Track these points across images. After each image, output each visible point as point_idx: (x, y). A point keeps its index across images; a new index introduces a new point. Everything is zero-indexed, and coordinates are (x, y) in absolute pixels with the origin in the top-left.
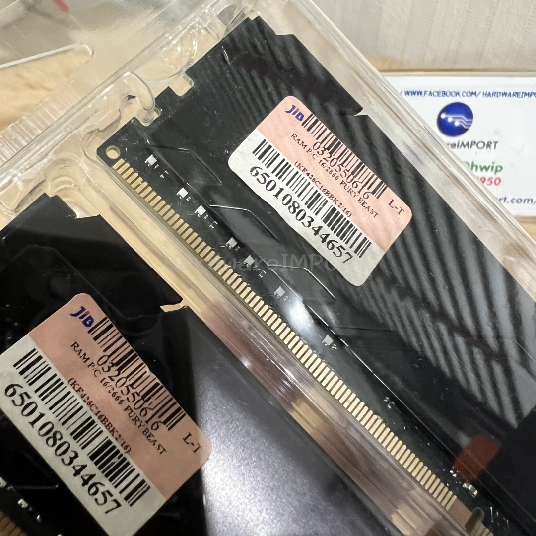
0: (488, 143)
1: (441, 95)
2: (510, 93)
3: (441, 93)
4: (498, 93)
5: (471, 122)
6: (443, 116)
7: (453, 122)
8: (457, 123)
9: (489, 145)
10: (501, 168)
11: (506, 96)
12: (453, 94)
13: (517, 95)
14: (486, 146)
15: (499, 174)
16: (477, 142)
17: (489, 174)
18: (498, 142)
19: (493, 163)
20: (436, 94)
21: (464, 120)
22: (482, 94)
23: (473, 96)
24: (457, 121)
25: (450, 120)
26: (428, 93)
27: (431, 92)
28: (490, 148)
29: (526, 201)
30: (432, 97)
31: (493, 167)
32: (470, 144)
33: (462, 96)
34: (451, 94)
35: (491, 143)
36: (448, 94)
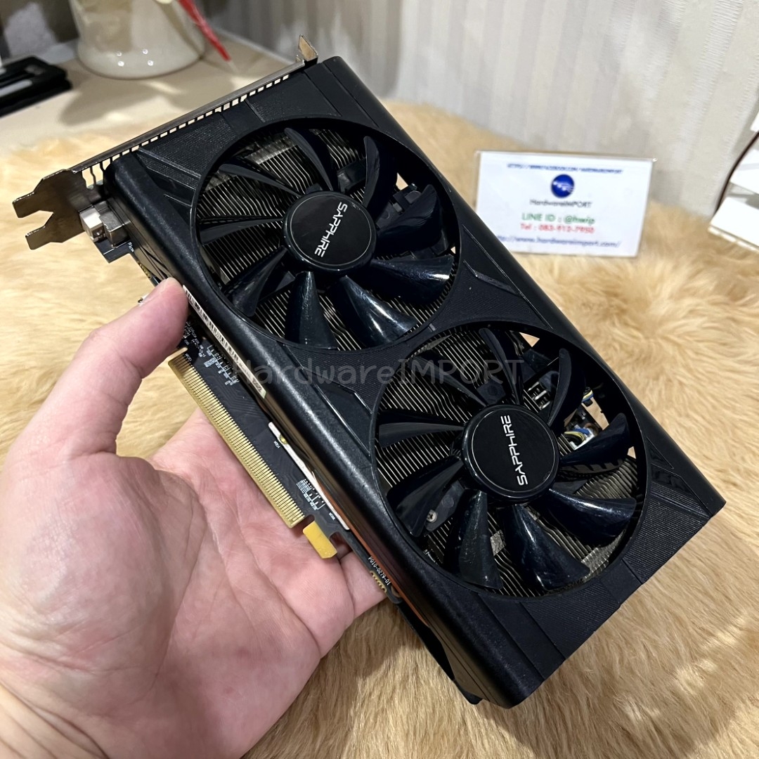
1: (554, 169)
2: (599, 170)
4: (591, 169)
5: (573, 188)
6: (555, 183)
7: (561, 189)
8: (564, 189)
9: (584, 204)
12: (562, 169)
13: (604, 171)
15: (592, 225)
16: (576, 202)
17: (585, 225)
18: (590, 203)
19: (588, 217)
21: (568, 187)
22: (579, 170)
23: (574, 171)
24: (563, 186)
25: (560, 185)
26: (544, 167)
27: (546, 167)
28: (586, 207)
31: (588, 220)
32: (573, 203)
33: (567, 170)
34: (559, 168)
35: (586, 203)
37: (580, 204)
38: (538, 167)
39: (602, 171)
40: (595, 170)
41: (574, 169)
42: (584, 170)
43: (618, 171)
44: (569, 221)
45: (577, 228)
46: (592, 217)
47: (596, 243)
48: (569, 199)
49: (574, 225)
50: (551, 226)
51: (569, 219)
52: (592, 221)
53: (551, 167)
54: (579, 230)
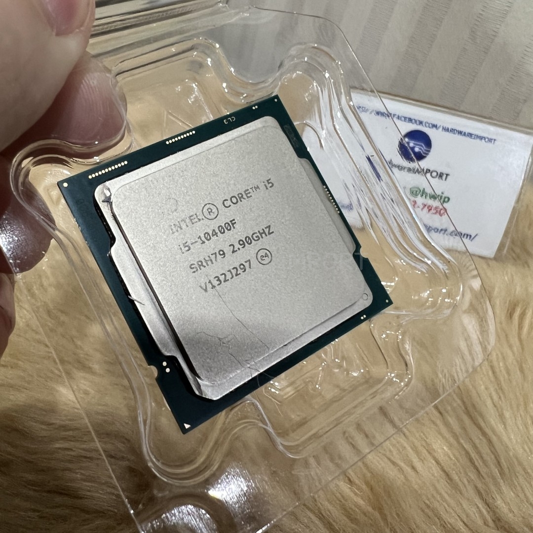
0: (441, 173)
1: (407, 121)
2: (465, 133)
3: (407, 119)
4: (455, 130)
5: (429, 151)
6: (406, 140)
8: (417, 149)
9: (440, 176)
10: (449, 199)
11: (461, 133)
12: (418, 122)
13: (471, 136)
14: (438, 176)
15: (445, 205)
16: (431, 170)
17: (436, 204)
18: (449, 175)
19: (442, 193)
20: (403, 119)
21: (423, 147)
22: (441, 129)
23: (435, 128)
25: (412, 145)
26: (396, 116)
27: (399, 116)
28: (442, 179)
29: (466, 236)
30: (400, 121)
31: (441, 197)
32: (425, 170)
33: (424, 125)
34: (416, 121)
35: (443, 174)
36: (414, 121)
37: (434, 174)
39: (470, 135)
40: (460, 133)
41: (435, 126)
42: (446, 130)
43: (490, 140)
44: (416, 195)
45: (425, 205)
46: (445, 195)
47: (446, 230)
48: (420, 164)
49: (420, 200)
51: (416, 192)
52: (446, 200)
53: (405, 118)
54: (426, 207)
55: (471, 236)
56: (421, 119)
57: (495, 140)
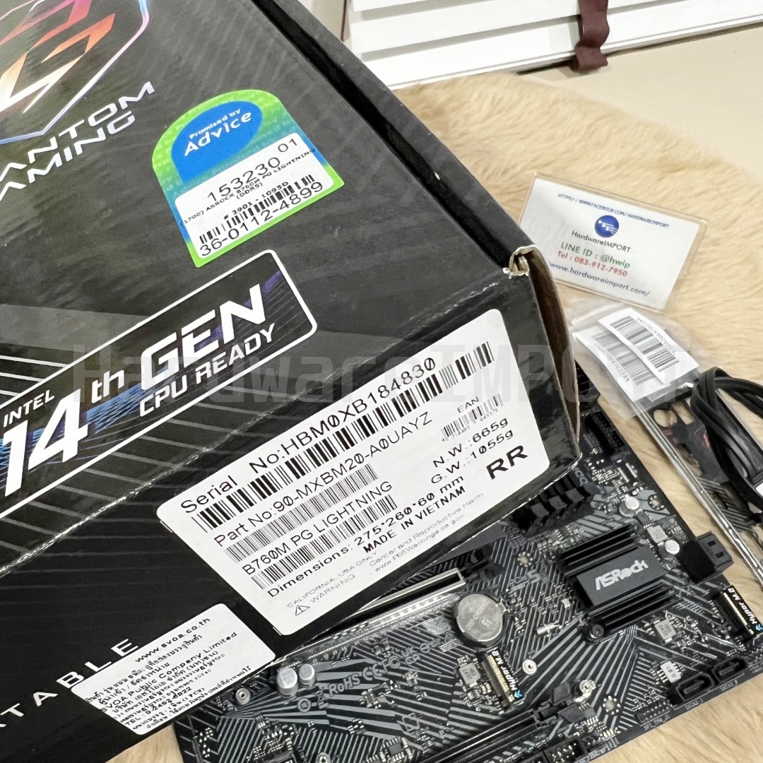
37: (619, 247)
38: (588, 203)
39: (649, 221)
40: (641, 219)
41: (622, 213)
42: (631, 216)
43: (664, 225)
44: (606, 261)
45: (612, 268)
46: (627, 262)
47: (627, 287)
48: (609, 240)
49: (609, 265)
50: (587, 261)
51: (605, 258)
52: (627, 265)
53: (600, 207)
54: (613, 271)
55: (645, 293)
56: (612, 208)
57: (668, 225)
